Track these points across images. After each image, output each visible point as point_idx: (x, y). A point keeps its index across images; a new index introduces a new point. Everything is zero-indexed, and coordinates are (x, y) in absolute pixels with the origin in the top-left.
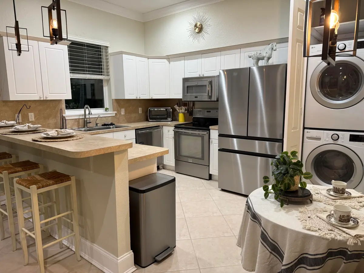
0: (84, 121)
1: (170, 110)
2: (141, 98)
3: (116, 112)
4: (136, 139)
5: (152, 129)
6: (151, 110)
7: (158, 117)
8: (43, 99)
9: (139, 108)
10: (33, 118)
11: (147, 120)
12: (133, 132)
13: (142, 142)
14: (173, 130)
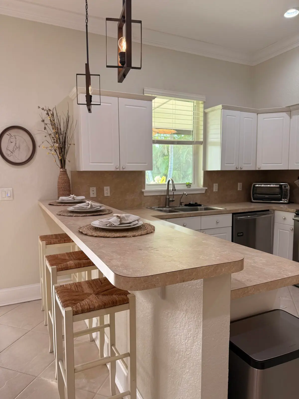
0: (166, 198)
1: (286, 187)
2: (243, 169)
3: (207, 188)
4: (232, 227)
5: (256, 214)
6: (256, 186)
7: (267, 196)
8: (119, 170)
9: (239, 183)
10: (109, 193)
11: (249, 200)
12: (229, 217)
13: (242, 233)
14: (293, 219)
